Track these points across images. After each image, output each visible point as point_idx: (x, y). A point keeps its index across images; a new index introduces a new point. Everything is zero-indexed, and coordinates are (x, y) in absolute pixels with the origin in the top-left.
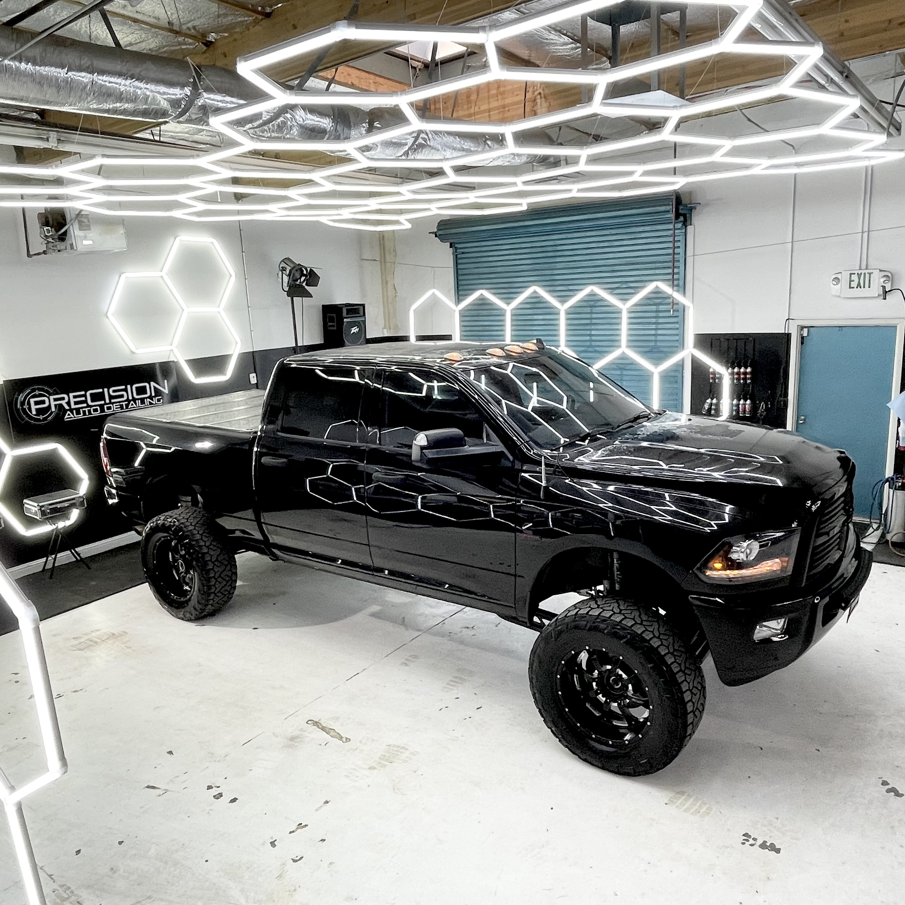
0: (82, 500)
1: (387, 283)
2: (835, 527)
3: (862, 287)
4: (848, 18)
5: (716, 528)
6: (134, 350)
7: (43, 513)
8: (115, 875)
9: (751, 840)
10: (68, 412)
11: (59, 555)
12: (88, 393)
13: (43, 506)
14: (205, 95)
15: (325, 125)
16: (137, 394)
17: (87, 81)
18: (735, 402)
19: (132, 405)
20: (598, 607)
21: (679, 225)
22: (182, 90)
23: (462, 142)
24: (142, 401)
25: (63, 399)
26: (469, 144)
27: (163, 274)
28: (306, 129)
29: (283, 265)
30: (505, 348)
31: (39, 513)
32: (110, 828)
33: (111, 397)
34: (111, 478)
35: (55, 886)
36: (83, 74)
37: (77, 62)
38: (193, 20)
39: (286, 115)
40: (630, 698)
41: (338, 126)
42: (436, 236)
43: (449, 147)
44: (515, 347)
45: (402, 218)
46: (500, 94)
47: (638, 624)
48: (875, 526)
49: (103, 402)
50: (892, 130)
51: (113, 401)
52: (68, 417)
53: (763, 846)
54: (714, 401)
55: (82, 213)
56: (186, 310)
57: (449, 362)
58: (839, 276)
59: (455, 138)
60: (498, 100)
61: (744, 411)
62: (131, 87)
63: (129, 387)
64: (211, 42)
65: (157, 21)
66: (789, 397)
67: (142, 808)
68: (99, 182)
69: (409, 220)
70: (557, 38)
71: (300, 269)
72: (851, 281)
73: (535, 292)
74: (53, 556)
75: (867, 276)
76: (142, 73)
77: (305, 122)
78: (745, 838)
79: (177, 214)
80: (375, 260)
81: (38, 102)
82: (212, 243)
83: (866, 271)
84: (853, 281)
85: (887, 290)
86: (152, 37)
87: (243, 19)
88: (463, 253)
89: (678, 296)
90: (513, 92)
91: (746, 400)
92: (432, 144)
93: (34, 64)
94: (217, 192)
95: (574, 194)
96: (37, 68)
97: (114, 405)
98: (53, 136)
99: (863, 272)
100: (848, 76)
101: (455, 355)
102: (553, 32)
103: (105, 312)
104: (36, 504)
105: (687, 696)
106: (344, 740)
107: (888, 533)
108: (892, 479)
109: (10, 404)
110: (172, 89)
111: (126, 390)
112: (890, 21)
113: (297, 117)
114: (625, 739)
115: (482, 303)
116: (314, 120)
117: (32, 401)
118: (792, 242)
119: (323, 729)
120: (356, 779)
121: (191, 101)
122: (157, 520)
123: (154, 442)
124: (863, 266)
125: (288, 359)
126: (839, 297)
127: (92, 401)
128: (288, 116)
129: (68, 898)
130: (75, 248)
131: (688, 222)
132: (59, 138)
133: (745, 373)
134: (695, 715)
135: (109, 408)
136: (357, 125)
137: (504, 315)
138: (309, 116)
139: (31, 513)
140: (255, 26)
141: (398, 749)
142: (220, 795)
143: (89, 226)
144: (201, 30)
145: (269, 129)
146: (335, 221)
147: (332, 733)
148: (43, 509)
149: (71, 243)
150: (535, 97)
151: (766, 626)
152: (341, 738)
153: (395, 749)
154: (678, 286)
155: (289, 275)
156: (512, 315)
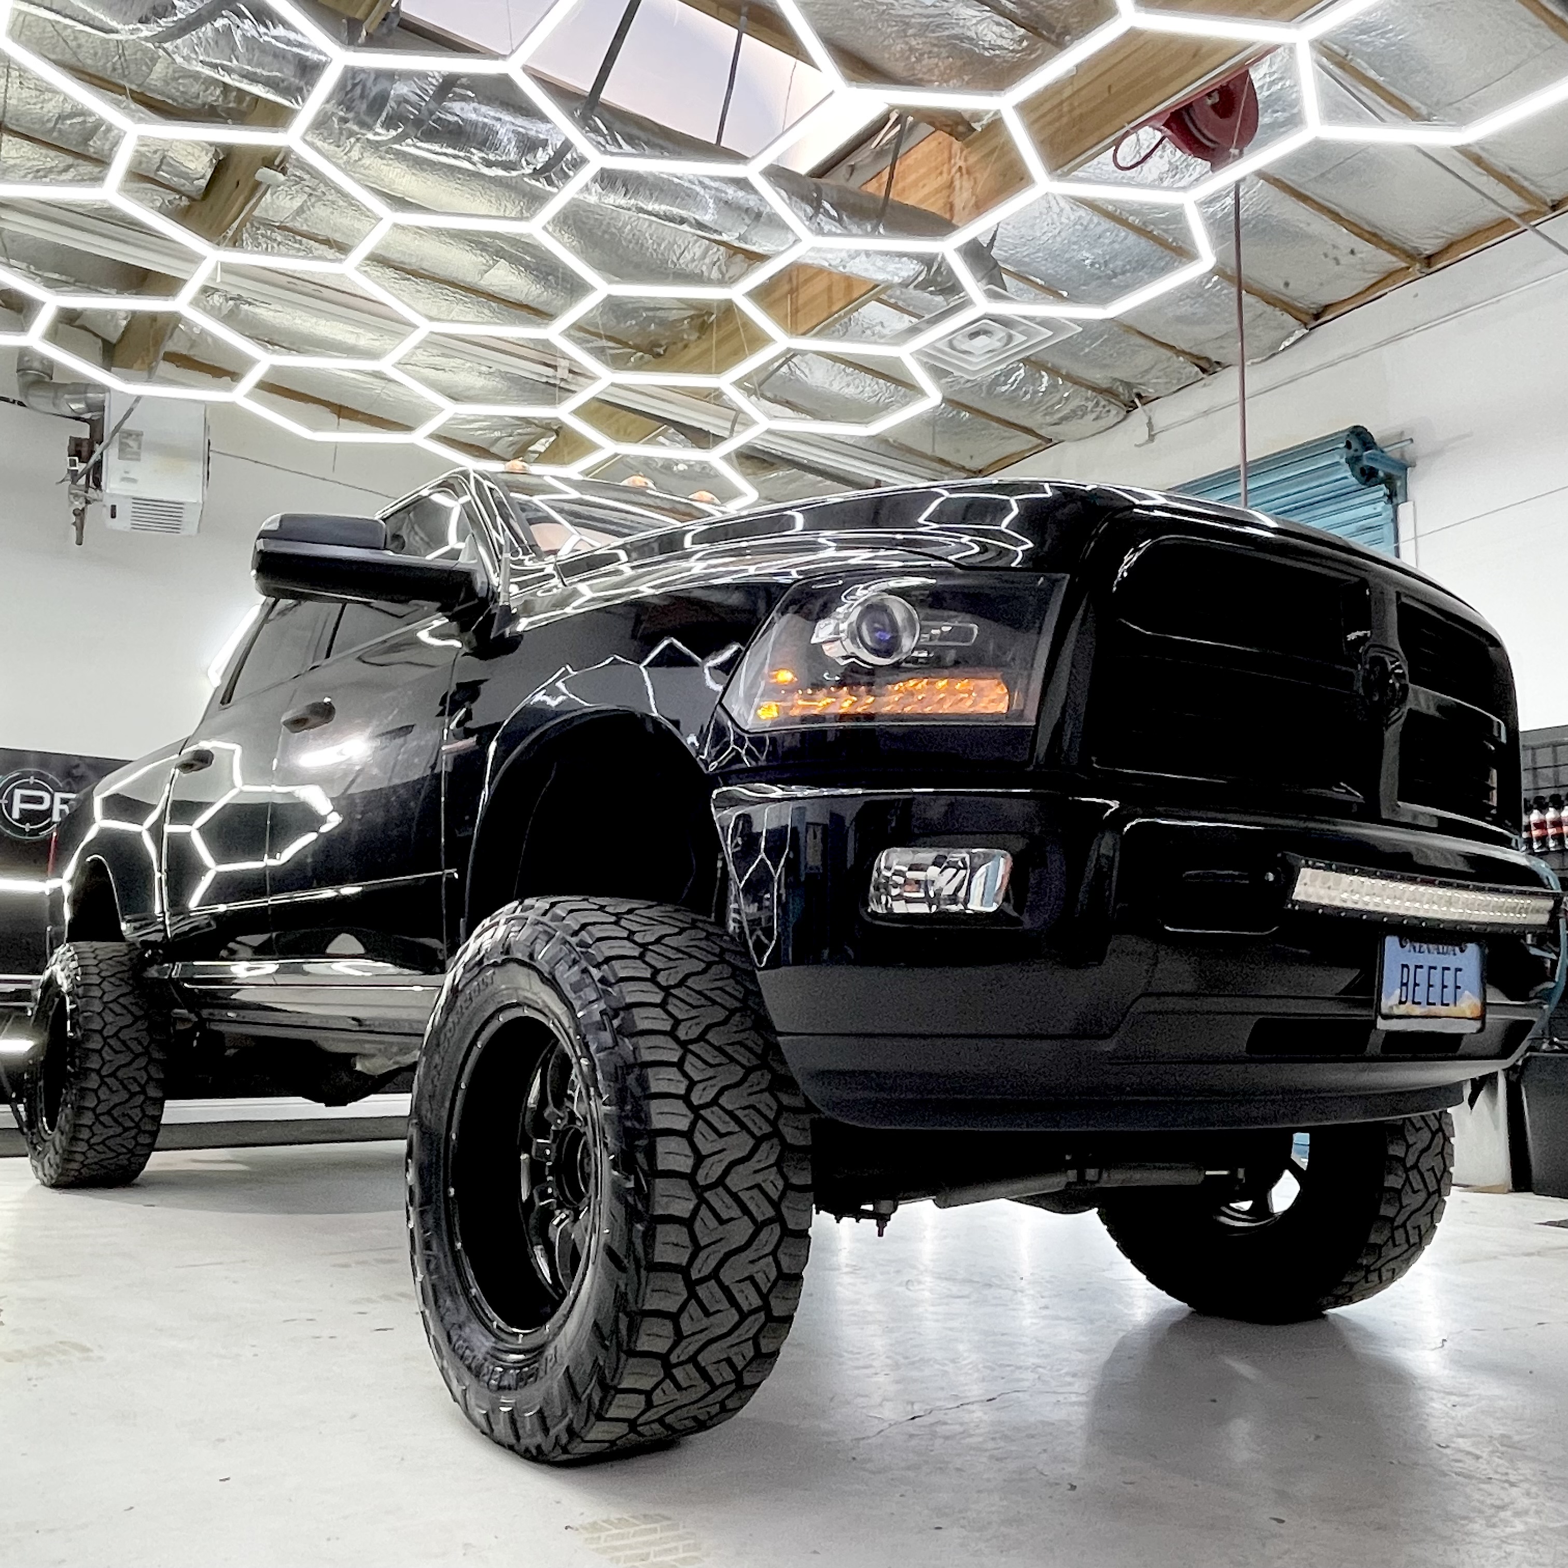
117: (18, 793)
131: (1400, 497)
143: (138, 454)
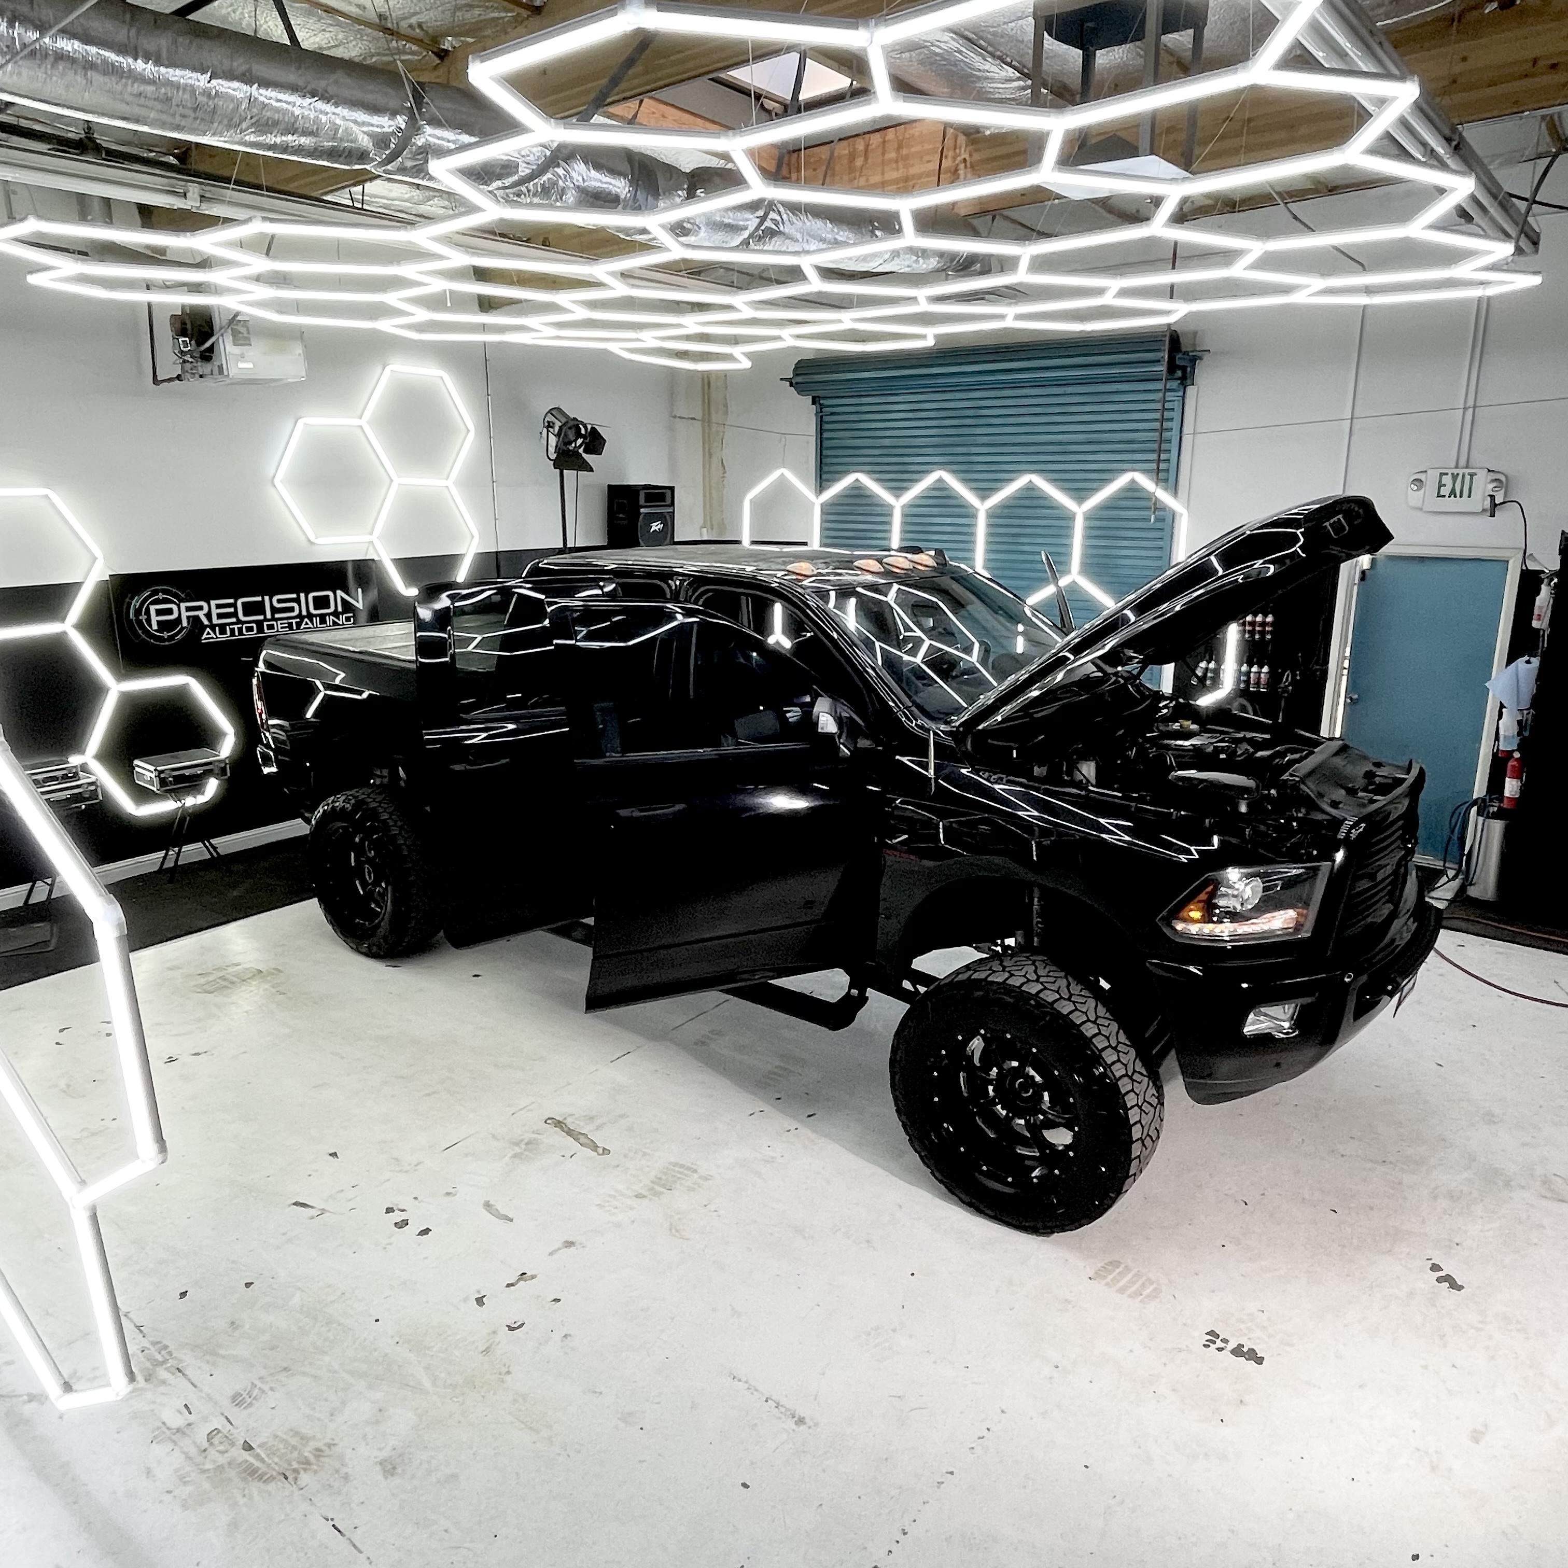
0: (223, 765)
1: (710, 455)
2: (1386, 866)
3: (1458, 495)
4: (1465, 54)
5: (1197, 857)
6: (312, 539)
7: (163, 782)
8: (237, 1334)
9: (1218, 1341)
10: (208, 629)
11: (184, 848)
12: (240, 602)
13: (162, 772)
14: (428, 130)
15: (618, 190)
16: (315, 608)
17: (242, 95)
18: (1244, 668)
19: (307, 624)
20: (1004, 971)
21: (1174, 384)
22: (393, 120)
23: (836, 230)
24: (323, 619)
25: (201, 608)
26: (846, 233)
27: (363, 422)
28: (587, 195)
29: (550, 418)
30: (885, 560)
31: (157, 781)
32: (233, 1262)
33: (274, 610)
34: (267, 734)
35: (145, 1343)
36: (235, 84)
37: (227, 64)
38: (418, 13)
39: (556, 169)
40: (1044, 1113)
41: (639, 192)
42: (791, 385)
43: (813, 237)
44: (900, 559)
45: (737, 351)
46: (902, 159)
47: (1064, 999)
48: (1451, 873)
49: (261, 617)
50: (1524, 243)
51: (277, 616)
52: (208, 636)
53: (1238, 1351)
54: (1212, 665)
55: (239, 318)
56: (397, 481)
57: (794, 577)
58: (1422, 477)
59: (826, 224)
60: (898, 169)
61: (1258, 683)
62: (310, 109)
63: (302, 595)
64: (446, 51)
65: (361, 12)
66: (1330, 665)
67: (284, 1234)
68: (261, 264)
69: (748, 355)
70: (994, 69)
71: (574, 426)
72: (1441, 485)
73: (940, 480)
74: (176, 849)
75: (1468, 478)
76: (329, 89)
77: (586, 184)
78: (1210, 1338)
79: (385, 325)
80: (693, 419)
81: (163, 125)
82: (441, 378)
83: (1467, 471)
84: (1445, 485)
85: (1497, 502)
86: (355, 39)
87: (496, 15)
88: (832, 414)
89: (1163, 496)
90: (921, 157)
91: (1261, 667)
92: (786, 230)
93: (158, 62)
94: (445, 291)
95: (1009, 323)
96: (163, 70)
97: (279, 622)
98: (194, 190)
99: (1461, 472)
100: (1458, 147)
101: (804, 567)
102: (989, 59)
103: (271, 475)
104: (152, 768)
105: (1134, 1115)
106: (600, 1151)
107: (1471, 884)
108: (1483, 800)
109: (119, 613)
110: (376, 117)
111: (297, 600)
112: (1535, 61)
113: (574, 174)
114: (1033, 1175)
115: (857, 494)
116: (601, 181)
117: (153, 608)
118: (1352, 418)
119: (570, 1133)
120: (614, 1211)
121: (405, 138)
122: (333, 802)
123: (337, 682)
124: (1463, 462)
125: (545, 561)
126: (1421, 509)
127: (245, 615)
128: (560, 171)
129: (164, 1362)
130: (226, 373)
131: (1189, 381)
132: (202, 193)
133: (1263, 624)
134: (1144, 1145)
135: (271, 627)
136: (670, 191)
137: (890, 515)
138: (594, 173)
139: (145, 781)
140: (516, 27)
141: (681, 1170)
142: (405, 1223)
143: (248, 339)
144: (430, 31)
145: (529, 191)
146: (632, 351)
147: (582, 1139)
148: (162, 776)
149: (219, 364)
150: (958, 165)
151: (1266, 1015)
152: (595, 1147)
153: (677, 1169)
154: (1166, 480)
155: (558, 435)
156: (905, 515)
